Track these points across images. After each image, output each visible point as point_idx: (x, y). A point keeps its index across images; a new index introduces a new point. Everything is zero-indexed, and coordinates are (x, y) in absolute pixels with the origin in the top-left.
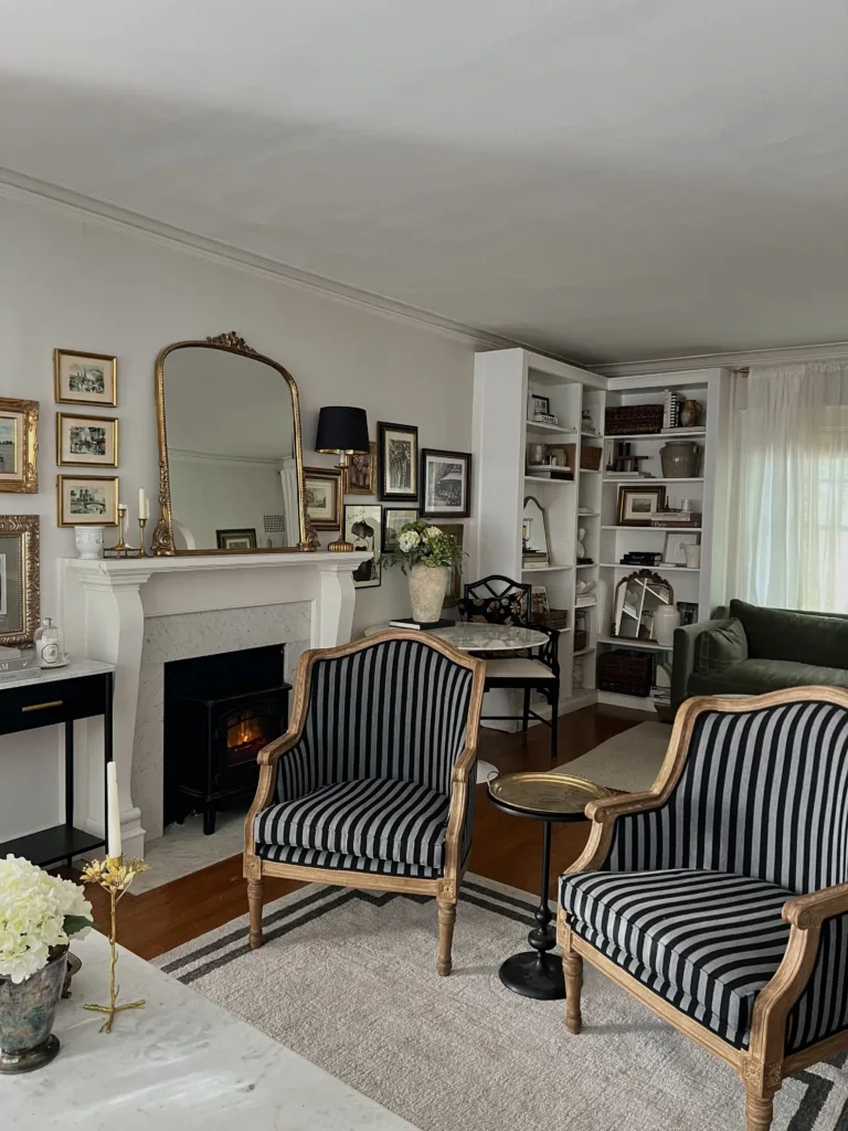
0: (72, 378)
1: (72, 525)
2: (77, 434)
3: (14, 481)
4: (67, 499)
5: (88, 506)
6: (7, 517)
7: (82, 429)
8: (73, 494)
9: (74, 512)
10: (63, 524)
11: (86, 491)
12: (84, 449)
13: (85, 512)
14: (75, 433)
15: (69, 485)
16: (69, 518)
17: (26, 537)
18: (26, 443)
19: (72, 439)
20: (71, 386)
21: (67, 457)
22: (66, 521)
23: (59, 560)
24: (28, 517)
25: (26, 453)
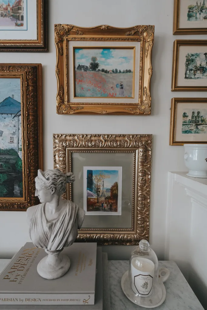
0: (190, 8)
1: (182, 143)
2: (193, 60)
3: (130, 104)
4: (180, 120)
5: (200, 127)
6: (124, 136)
7: (197, 55)
8: (185, 115)
9: (186, 132)
10: (174, 142)
11: (199, 113)
12: (199, 74)
13: (195, 132)
14: (190, 61)
15: (182, 108)
16: (180, 137)
17: (139, 153)
18: (142, 69)
19: (187, 65)
20: (190, 16)
21: (182, 82)
22: (178, 139)
23: (169, 174)
24: (142, 136)
25: (142, 78)
